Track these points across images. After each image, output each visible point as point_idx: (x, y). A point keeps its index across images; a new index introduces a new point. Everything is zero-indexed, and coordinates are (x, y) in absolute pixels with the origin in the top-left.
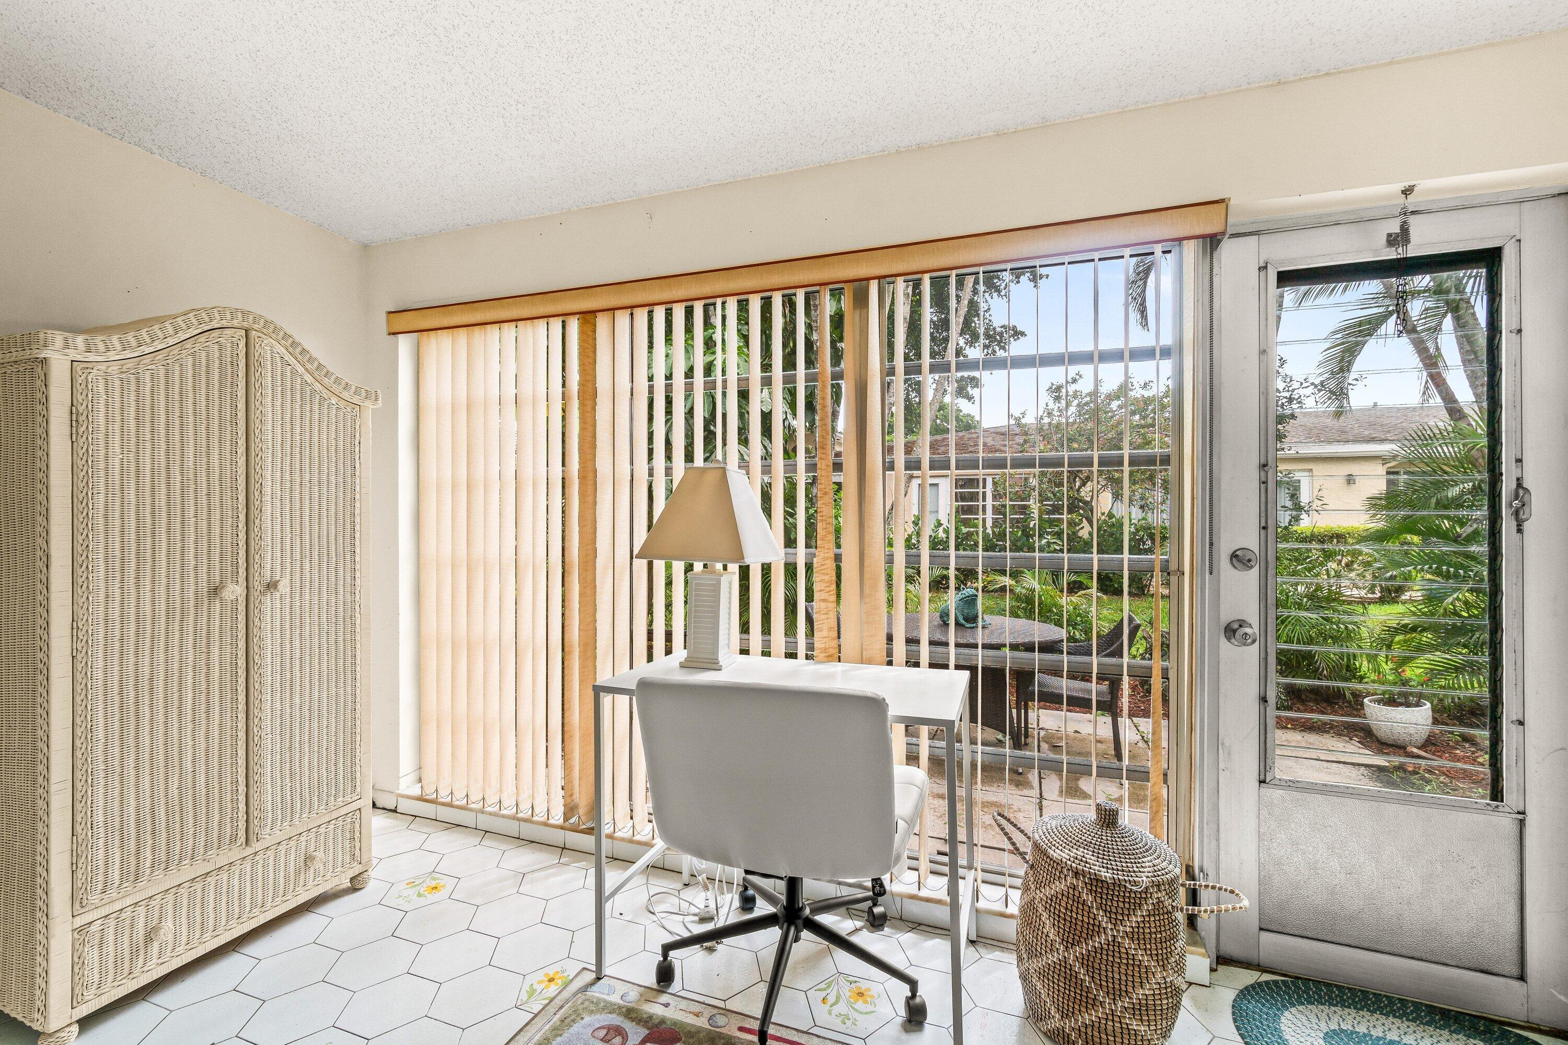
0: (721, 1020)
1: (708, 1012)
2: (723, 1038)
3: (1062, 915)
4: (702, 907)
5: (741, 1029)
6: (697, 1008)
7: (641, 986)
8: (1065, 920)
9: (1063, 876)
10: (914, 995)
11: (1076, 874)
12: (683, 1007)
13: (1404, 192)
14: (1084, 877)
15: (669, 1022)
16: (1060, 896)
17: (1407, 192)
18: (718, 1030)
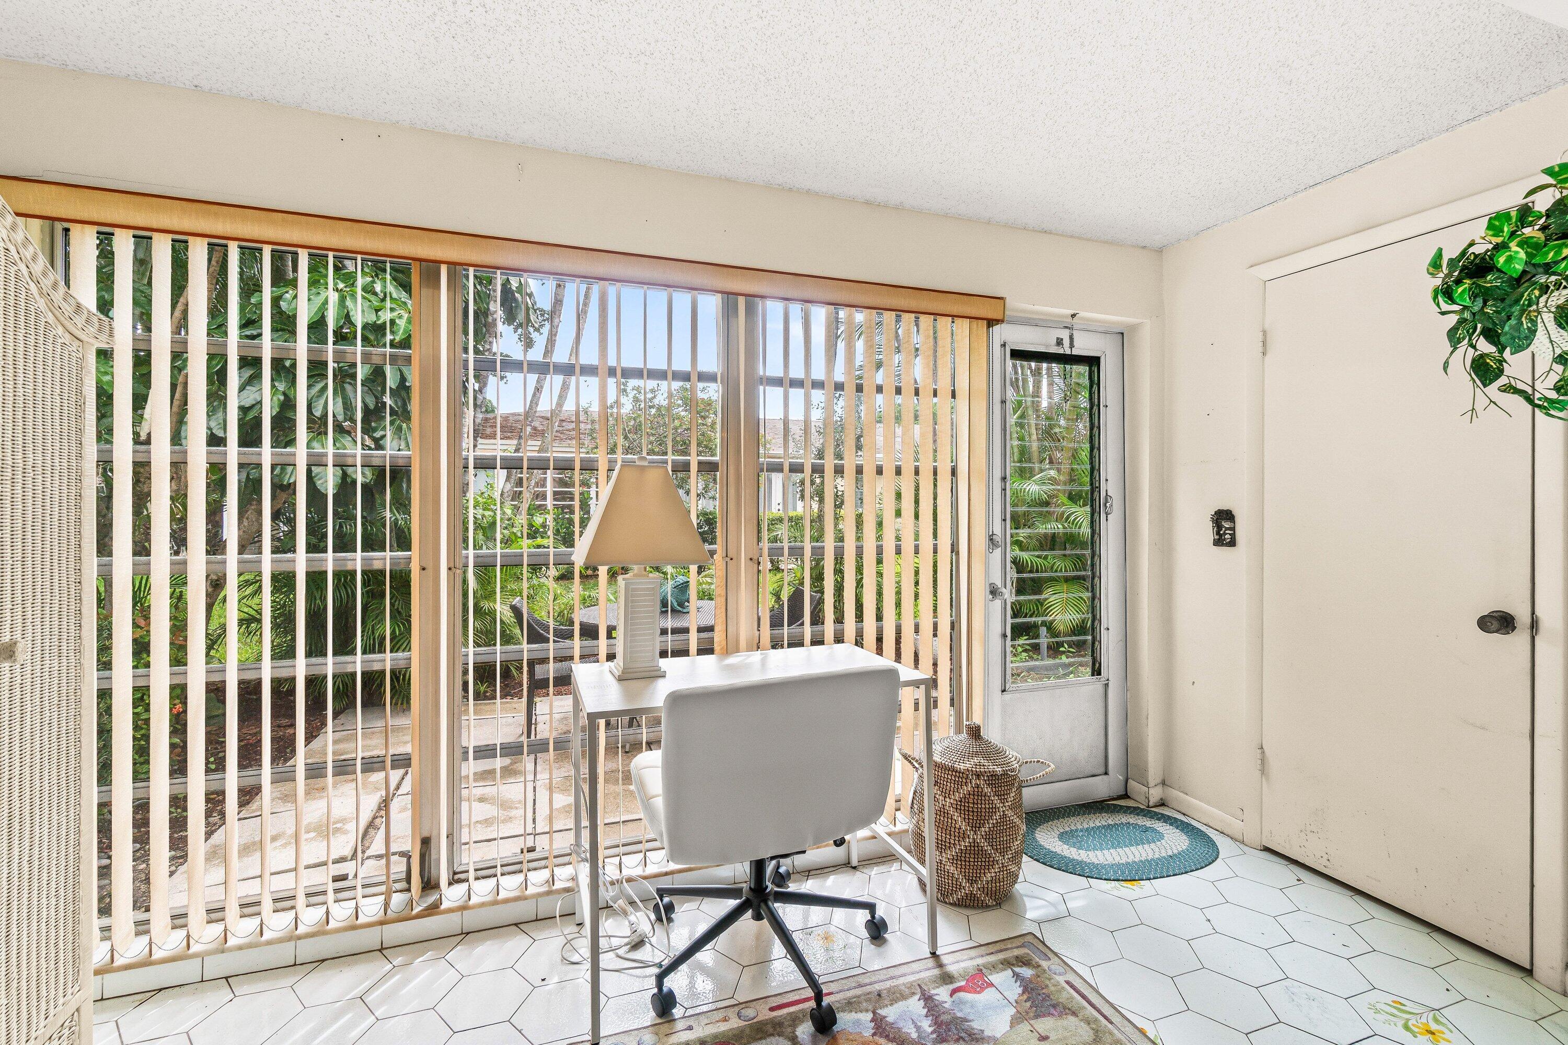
0: (750, 1012)
1: (732, 1013)
2: (767, 1024)
3: (971, 809)
4: (628, 933)
5: (772, 1009)
6: (720, 1015)
7: (647, 1027)
8: (973, 811)
9: (968, 781)
10: (873, 917)
11: (978, 776)
12: (706, 1021)
13: (1072, 316)
14: (983, 776)
15: (708, 1039)
16: (967, 796)
17: (1073, 316)
18: (755, 1020)
